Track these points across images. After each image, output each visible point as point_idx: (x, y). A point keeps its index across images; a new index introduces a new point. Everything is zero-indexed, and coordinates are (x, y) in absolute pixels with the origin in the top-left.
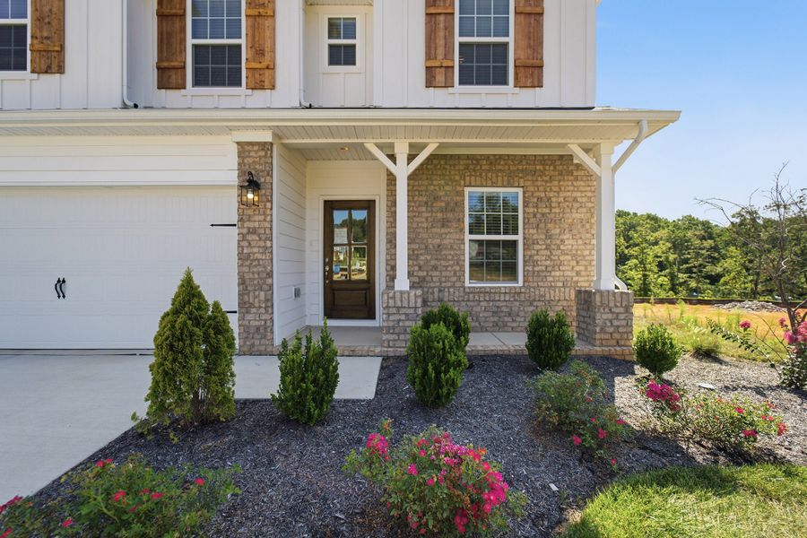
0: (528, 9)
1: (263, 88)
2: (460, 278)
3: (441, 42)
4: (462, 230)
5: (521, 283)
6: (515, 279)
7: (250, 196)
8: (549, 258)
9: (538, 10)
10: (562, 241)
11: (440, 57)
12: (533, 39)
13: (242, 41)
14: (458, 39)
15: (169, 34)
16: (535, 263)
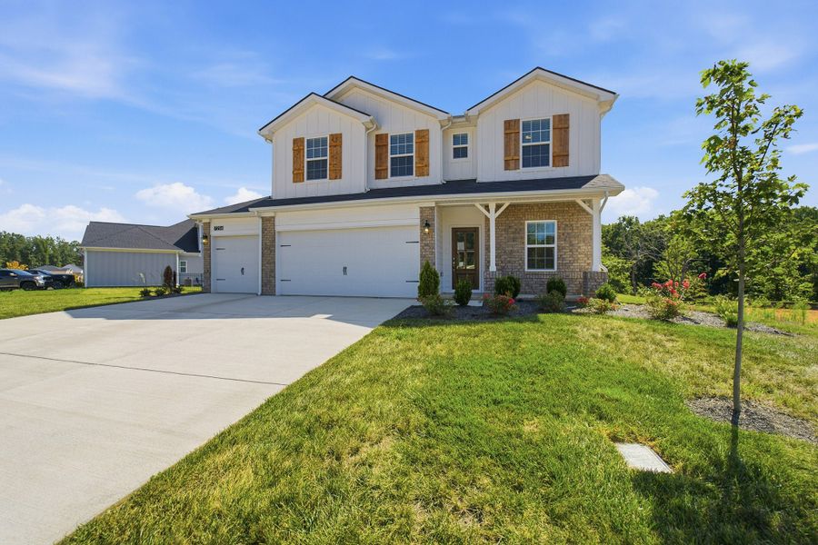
0: (560, 126)
1: (423, 175)
2: (522, 267)
3: (513, 147)
4: (523, 243)
5: (556, 270)
6: (552, 267)
7: (427, 230)
8: (571, 256)
9: (566, 126)
10: (579, 247)
11: (512, 154)
12: (563, 141)
13: (414, 154)
14: (521, 144)
15: (381, 154)
16: (563, 259)
